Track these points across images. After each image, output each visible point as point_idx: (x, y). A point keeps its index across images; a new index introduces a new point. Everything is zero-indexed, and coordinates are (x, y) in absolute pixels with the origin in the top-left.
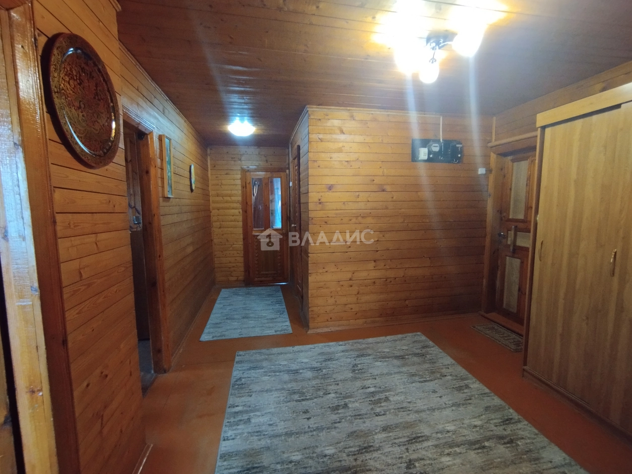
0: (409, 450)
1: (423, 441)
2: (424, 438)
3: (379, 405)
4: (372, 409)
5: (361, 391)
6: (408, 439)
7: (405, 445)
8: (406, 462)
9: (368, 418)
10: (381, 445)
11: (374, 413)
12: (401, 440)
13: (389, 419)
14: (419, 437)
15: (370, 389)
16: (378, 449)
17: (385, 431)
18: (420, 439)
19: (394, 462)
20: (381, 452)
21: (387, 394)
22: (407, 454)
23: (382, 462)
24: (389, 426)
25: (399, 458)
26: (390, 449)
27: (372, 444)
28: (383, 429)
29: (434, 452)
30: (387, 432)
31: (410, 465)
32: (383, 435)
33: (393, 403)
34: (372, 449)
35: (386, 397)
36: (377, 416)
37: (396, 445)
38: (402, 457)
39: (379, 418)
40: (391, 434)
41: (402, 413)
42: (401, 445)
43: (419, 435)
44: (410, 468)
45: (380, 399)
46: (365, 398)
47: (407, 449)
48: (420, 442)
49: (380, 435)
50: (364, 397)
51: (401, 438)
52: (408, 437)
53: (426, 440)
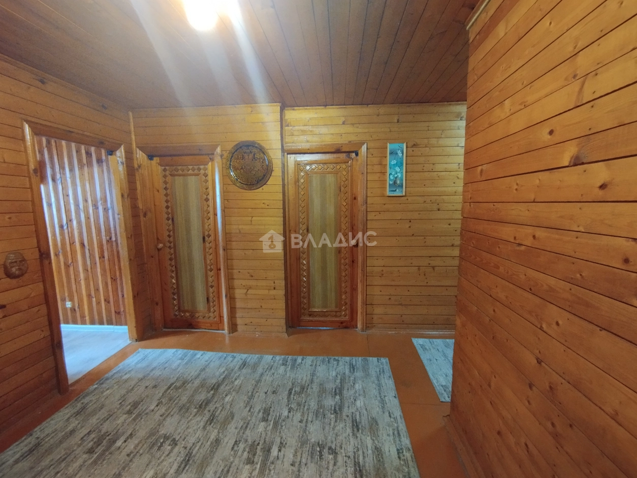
0: (183, 449)
1: (179, 467)
2: (181, 469)
3: (247, 450)
4: (246, 441)
5: (278, 440)
6: (193, 454)
7: (190, 449)
8: (177, 441)
9: (239, 433)
10: (206, 431)
11: (240, 441)
12: (197, 448)
13: (225, 450)
14: (186, 466)
15: (277, 450)
16: (204, 428)
17: (216, 441)
18: (183, 466)
19: (186, 433)
20: (200, 428)
21: (258, 466)
22: (183, 446)
23: (194, 425)
24: (218, 446)
25: (185, 438)
26: (197, 435)
27: (212, 424)
28: (218, 440)
29: (163, 469)
30: (214, 441)
31: (173, 443)
32: (213, 437)
33: (241, 466)
34: (208, 423)
35: (253, 462)
36: (236, 441)
37: (196, 442)
38: (184, 440)
39: (232, 442)
40: (209, 443)
41: (222, 468)
42: (193, 445)
43: (187, 468)
44: (172, 441)
45: (255, 455)
46: (265, 441)
47: (186, 448)
48: (182, 463)
49: (216, 434)
50: (267, 440)
51: (198, 450)
52: (194, 456)
53: (178, 470)
